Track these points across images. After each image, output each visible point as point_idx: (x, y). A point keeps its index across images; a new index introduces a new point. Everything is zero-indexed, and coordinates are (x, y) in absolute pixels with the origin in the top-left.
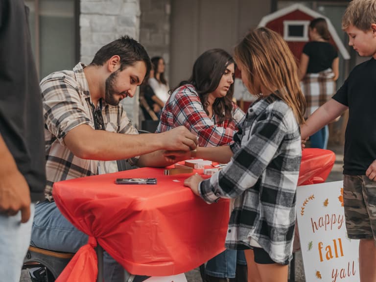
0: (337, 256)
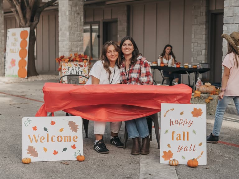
0: (184, 140)
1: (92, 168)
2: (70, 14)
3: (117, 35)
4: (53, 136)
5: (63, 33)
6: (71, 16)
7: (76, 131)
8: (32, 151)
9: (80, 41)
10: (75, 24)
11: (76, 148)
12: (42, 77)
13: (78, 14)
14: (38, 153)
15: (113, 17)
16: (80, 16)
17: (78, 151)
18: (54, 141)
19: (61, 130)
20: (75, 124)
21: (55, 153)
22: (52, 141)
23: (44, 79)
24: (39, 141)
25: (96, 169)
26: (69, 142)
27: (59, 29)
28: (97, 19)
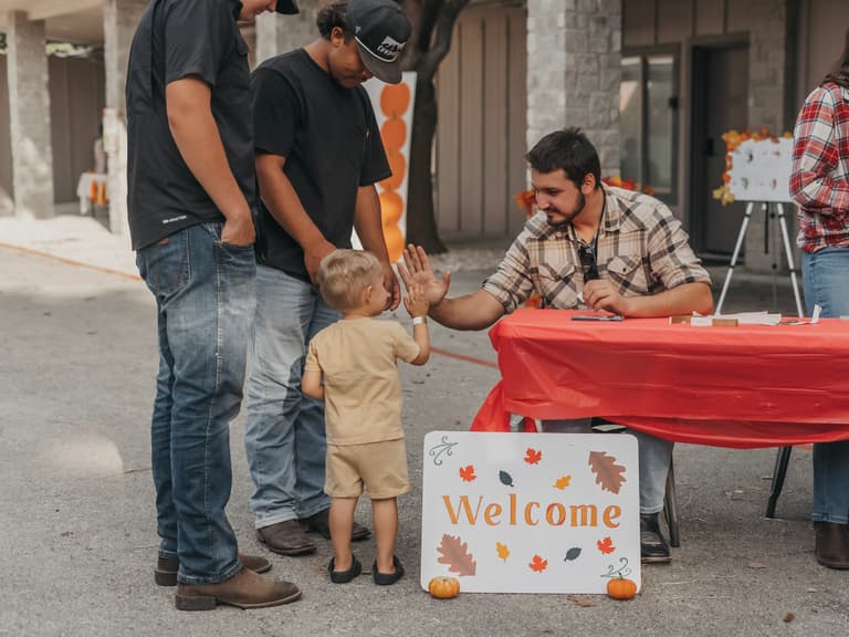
1: (672, 622)
2: (572, 24)
3: (745, 97)
4: (531, 504)
5: (544, 95)
6: (575, 31)
7: (615, 489)
8: (455, 553)
9: (607, 128)
10: (588, 61)
11: (615, 551)
12: (460, 260)
13: (603, 21)
14: (475, 563)
15: (731, 29)
16: (607, 31)
17: (621, 560)
18: (534, 521)
19: (563, 483)
20: (615, 463)
21: (538, 564)
22: (529, 521)
23: (469, 268)
24: (481, 519)
25: (688, 628)
26: (588, 527)
27: (529, 81)
28: (667, 37)
